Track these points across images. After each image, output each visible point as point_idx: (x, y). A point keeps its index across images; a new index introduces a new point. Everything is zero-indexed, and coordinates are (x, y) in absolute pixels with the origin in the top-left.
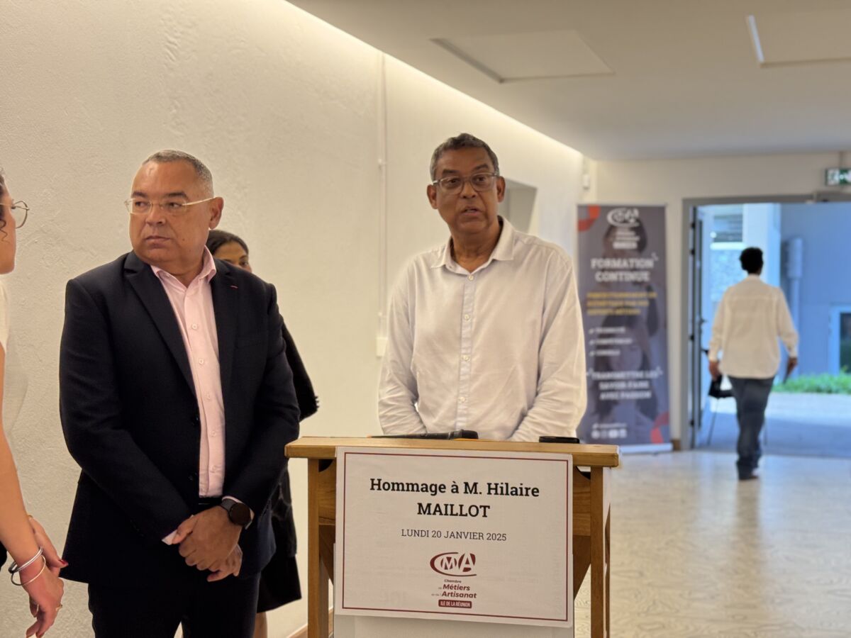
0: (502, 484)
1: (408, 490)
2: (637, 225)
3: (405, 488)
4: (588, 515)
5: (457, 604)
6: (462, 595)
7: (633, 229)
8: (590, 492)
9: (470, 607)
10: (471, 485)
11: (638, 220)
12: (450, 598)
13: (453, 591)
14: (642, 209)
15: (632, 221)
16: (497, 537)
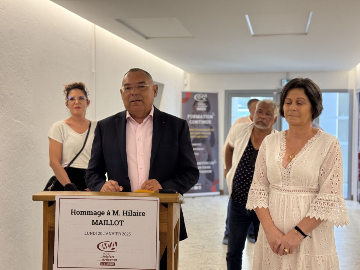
0: (129, 211)
1: (88, 214)
2: (206, 101)
3: (87, 213)
4: (167, 224)
5: (109, 264)
6: (111, 260)
7: (205, 102)
8: (167, 214)
9: (114, 265)
10: (116, 212)
11: (207, 99)
12: (105, 261)
13: (107, 258)
14: (209, 94)
15: (204, 99)
16: (127, 234)
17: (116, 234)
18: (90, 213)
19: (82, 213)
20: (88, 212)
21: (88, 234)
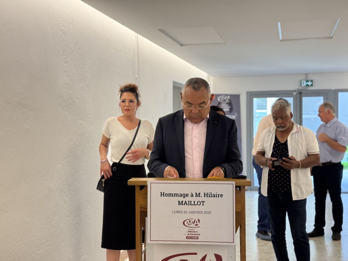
0: (209, 193)
2: (229, 102)
4: (240, 204)
5: (193, 238)
6: (195, 234)
7: (228, 103)
8: (240, 196)
9: (198, 239)
10: (198, 194)
11: (229, 100)
12: (190, 236)
13: (192, 233)
14: (231, 95)
15: (227, 100)
16: (208, 213)
17: (199, 212)
18: (176, 195)
19: (170, 195)
20: (174, 194)
21: (175, 212)
